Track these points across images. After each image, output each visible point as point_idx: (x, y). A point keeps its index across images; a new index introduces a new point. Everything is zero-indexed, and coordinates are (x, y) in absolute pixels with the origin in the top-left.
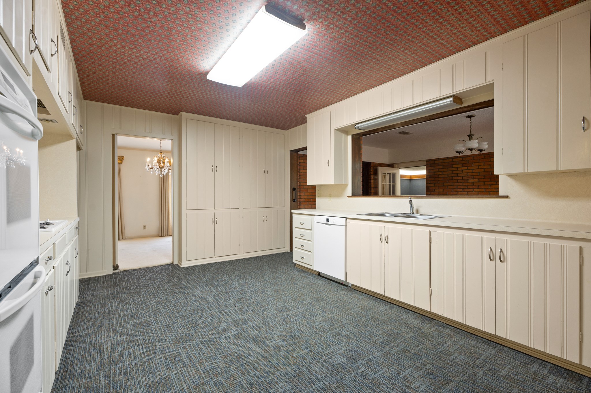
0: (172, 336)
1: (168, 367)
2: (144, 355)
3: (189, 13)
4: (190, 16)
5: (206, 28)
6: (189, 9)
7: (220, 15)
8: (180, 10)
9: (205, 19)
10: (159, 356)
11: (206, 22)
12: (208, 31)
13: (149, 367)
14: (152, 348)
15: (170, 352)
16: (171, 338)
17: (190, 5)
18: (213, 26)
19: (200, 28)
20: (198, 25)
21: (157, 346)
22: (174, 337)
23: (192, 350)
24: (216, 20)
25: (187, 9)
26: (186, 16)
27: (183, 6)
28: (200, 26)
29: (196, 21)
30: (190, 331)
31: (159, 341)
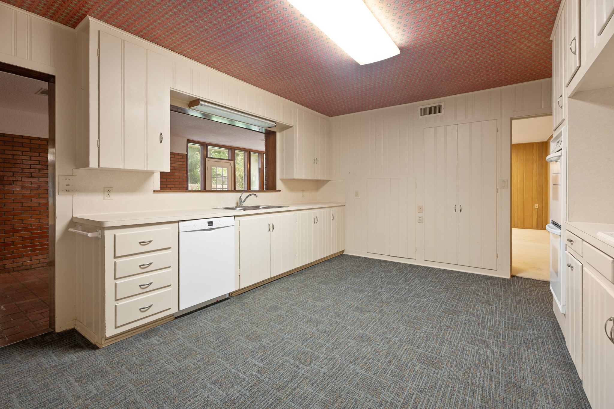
0: (438, 373)
1: (464, 350)
2: (480, 374)
3: (436, 7)
4: (433, 6)
5: (410, 8)
6: (438, 9)
7: (413, 23)
8: (445, 4)
9: (419, 13)
10: (466, 363)
11: (416, 12)
12: (406, 8)
13: (480, 360)
14: (468, 376)
15: (453, 359)
16: (440, 372)
17: (440, 13)
18: (408, 14)
19: (415, 3)
20: (419, 5)
21: (462, 374)
22: (437, 371)
23: (434, 348)
24: (411, 19)
25: (440, 8)
26: (437, 3)
27: (445, 8)
28: (417, 6)
29: (424, 6)
30: (414, 366)
31: (456, 378)
